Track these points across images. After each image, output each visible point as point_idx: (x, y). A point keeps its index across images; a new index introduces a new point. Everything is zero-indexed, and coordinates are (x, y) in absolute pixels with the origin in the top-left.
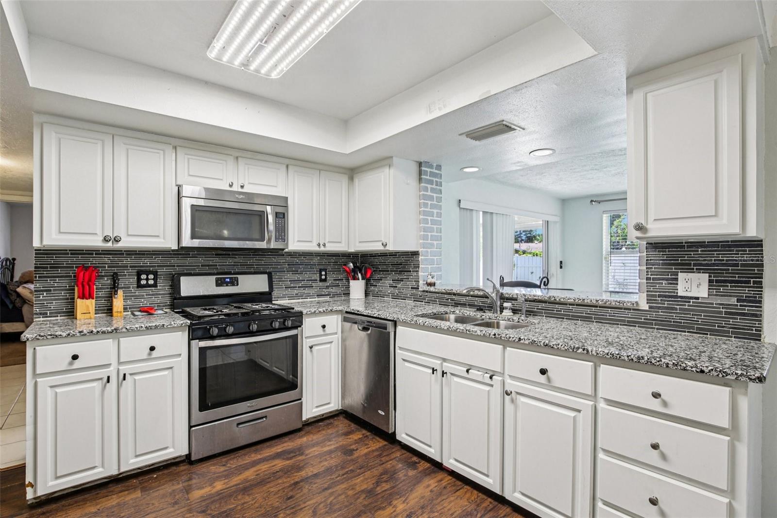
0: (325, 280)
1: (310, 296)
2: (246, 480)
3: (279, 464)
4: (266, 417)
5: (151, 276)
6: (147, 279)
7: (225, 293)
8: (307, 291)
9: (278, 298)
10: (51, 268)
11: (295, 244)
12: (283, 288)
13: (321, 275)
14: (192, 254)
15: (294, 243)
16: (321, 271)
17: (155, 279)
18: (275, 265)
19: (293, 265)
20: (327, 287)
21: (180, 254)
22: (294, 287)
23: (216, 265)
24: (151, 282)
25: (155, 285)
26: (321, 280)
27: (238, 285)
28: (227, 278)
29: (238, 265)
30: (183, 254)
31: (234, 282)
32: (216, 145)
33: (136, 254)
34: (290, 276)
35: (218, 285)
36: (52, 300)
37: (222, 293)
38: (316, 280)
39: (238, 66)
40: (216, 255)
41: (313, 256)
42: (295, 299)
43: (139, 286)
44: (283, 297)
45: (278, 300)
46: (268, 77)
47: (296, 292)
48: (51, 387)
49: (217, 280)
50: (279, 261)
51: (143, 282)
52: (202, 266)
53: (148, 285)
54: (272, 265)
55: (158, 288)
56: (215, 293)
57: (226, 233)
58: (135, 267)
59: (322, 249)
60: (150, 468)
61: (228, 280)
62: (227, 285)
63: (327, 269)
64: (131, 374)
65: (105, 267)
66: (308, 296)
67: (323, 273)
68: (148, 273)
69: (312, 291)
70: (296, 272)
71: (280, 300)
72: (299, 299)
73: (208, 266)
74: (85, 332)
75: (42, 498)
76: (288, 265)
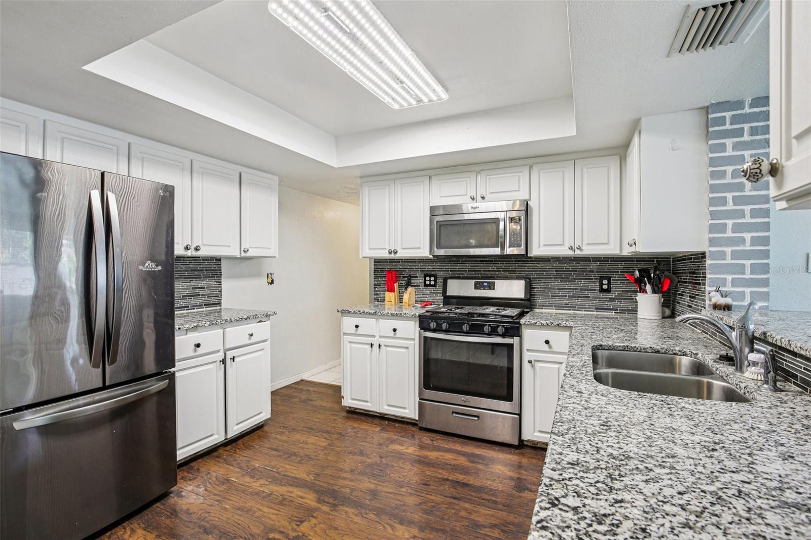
0: (608, 291)
1: (586, 308)
2: (426, 457)
3: (462, 461)
4: (477, 417)
5: (432, 279)
6: (430, 281)
7: (481, 296)
8: (580, 302)
9: (543, 306)
10: (381, 271)
11: (541, 249)
12: (549, 296)
13: (601, 284)
14: (461, 261)
15: (539, 247)
16: (601, 279)
17: (435, 281)
18: (539, 271)
19: (563, 271)
20: (612, 300)
21: (452, 261)
22: (563, 296)
23: (481, 271)
24: (432, 283)
25: (434, 286)
26: (602, 290)
27: (494, 289)
28: (485, 282)
29: (500, 271)
30: (454, 261)
31: (491, 287)
32: (454, 166)
33: (424, 262)
34: (557, 284)
35: (476, 288)
36: (381, 291)
37: (479, 296)
38: (595, 290)
39: (416, 104)
40: (480, 261)
41: (590, 261)
42: (564, 310)
43: (426, 285)
44: (550, 306)
45: (543, 309)
46: (442, 101)
47: (565, 302)
48: (350, 342)
49: (476, 284)
50: (545, 267)
51: (428, 283)
52: (469, 271)
53: (430, 285)
54: (537, 271)
55: (438, 288)
56: (473, 295)
57: (473, 242)
58: (423, 271)
59: (578, 252)
60: (402, 419)
61: (486, 284)
62: (484, 289)
63: (611, 277)
64: (385, 346)
65: (406, 271)
66: (583, 308)
67: (605, 282)
68: (430, 276)
69: (587, 303)
70: (566, 279)
71: (545, 309)
72: (570, 310)
73: (474, 271)
74: (361, 312)
75: (352, 409)
76: (556, 271)
